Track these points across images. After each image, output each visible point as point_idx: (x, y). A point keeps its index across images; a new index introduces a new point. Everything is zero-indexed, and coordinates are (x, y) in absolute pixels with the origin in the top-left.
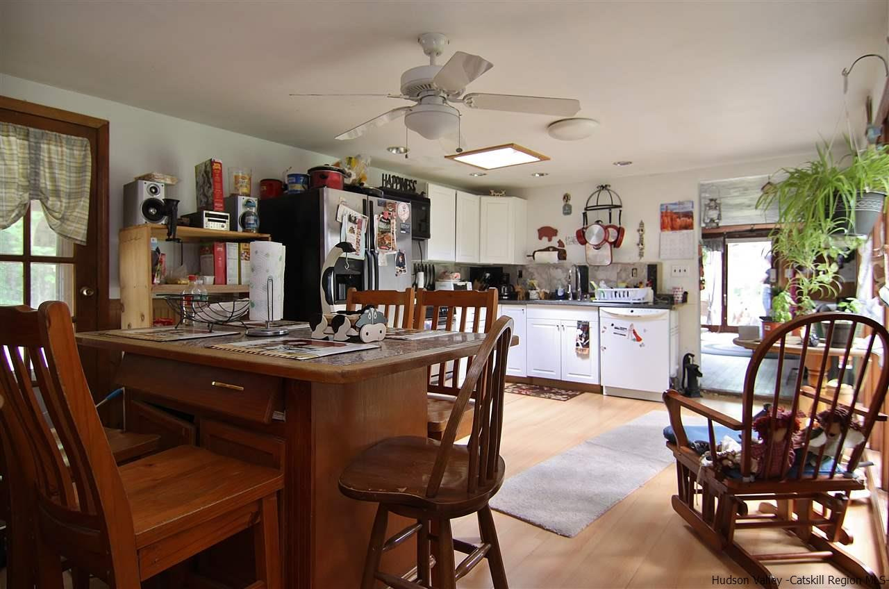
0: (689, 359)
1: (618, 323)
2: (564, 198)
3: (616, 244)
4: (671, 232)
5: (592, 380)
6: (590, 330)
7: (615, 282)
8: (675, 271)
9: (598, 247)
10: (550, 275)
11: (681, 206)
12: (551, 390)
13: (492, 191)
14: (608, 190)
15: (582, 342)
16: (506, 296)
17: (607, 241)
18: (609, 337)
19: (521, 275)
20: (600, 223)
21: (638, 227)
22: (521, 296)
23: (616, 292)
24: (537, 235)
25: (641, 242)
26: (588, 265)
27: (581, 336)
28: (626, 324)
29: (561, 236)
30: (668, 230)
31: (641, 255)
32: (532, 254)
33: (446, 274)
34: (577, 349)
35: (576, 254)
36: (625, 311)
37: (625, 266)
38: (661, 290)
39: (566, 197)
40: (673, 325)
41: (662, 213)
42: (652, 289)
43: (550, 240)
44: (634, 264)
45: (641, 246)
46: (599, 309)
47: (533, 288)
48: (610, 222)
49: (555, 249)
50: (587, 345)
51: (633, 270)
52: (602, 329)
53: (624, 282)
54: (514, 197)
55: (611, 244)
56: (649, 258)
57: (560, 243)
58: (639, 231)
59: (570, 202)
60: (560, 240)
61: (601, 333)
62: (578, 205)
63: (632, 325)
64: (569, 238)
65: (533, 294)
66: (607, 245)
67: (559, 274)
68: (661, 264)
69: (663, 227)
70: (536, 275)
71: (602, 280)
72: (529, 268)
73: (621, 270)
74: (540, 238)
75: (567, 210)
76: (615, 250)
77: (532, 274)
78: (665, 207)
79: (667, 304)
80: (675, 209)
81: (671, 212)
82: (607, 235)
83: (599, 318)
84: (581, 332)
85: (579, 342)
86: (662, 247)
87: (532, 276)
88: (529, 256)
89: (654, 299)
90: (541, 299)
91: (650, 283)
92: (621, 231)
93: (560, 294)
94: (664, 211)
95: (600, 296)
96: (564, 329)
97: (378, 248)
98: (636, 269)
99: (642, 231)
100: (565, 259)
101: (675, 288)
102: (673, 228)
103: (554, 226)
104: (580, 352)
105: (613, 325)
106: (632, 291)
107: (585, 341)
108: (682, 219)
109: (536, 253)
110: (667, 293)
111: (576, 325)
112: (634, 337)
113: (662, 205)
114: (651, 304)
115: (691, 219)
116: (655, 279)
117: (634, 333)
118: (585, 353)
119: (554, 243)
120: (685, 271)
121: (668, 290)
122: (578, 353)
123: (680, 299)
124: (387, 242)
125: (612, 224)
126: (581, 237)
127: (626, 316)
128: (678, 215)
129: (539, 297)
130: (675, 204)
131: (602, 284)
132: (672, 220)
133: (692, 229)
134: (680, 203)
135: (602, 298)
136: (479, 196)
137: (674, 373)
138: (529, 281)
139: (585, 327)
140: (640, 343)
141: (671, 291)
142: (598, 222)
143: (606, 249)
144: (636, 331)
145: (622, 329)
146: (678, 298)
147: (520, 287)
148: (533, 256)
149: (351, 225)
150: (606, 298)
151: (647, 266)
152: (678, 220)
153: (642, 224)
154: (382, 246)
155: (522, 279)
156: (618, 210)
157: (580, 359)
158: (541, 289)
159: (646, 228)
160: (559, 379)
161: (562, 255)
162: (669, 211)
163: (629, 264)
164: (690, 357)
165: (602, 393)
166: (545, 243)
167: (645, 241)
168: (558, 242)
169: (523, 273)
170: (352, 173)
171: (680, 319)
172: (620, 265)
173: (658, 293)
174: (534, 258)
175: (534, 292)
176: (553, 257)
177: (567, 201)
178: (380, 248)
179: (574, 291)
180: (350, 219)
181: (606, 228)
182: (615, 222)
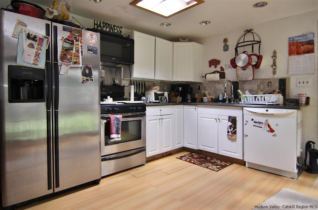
0: (311, 145)
1: (257, 119)
2: (224, 41)
3: (257, 66)
4: (296, 56)
5: (238, 156)
6: (237, 122)
7: (256, 91)
8: (300, 83)
9: (244, 68)
10: (216, 87)
11: (304, 37)
12: (212, 159)
13: (181, 39)
14: (252, 33)
15: (232, 130)
16: (190, 100)
17: (250, 64)
18: (250, 128)
19: (199, 89)
20: (246, 53)
21: (272, 55)
22: (198, 100)
23: (255, 97)
24: (208, 64)
25: (274, 64)
26: (238, 81)
27: (231, 126)
28: (263, 120)
29: (222, 64)
30: (294, 55)
31: (274, 73)
32: (205, 76)
33: (151, 87)
34: (228, 135)
35: (231, 74)
36: (263, 111)
37: (263, 80)
38: (289, 96)
39: (225, 41)
40: (299, 121)
41: (290, 43)
42: (282, 95)
43: (216, 67)
44: (269, 79)
45: (274, 67)
46: (243, 109)
47: (205, 96)
48: (253, 52)
49: (218, 72)
50: (235, 133)
51: (268, 83)
52: (245, 122)
53: (262, 91)
54: (194, 43)
55: (253, 66)
56: (280, 74)
57: (222, 69)
58: (272, 57)
59: (228, 43)
60: (221, 67)
61: (244, 125)
62: (232, 44)
63: (267, 121)
64: (227, 65)
65: (205, 99)
66: (250, 67)
67: (220, 87)
68: (289, 78)
69: (291, 53)
70: (208, 88)
71: (246, 90)
72: (204, 84)
73: (260, 83)
74: (210, 66)
75: (226, 48)
76: (256, 70)
77: (205, 88)
78: (292, 39)
79: (294, 105)
80: (299, 40)
81: (297, 42)
82: (250, 60)
83: (243, 114)
84: (230, 124)
85: (229, 130)
86: (290, 67)
87: (205, 89)
88: (203, 77)
89: (284, 102)
90: (209, 102)
91: (281, 91)
92: (260, 58)
93: (221, 99)
94: (291, 42)
95: (244, 100)
96: (220, 121)
97: (60, 61)
98: (271, 82)
99: (275, 57)
100: (224, 77)
101: (300, 95)
102: (298, 53)
103: (218, 58)
104: (230, 137)
105: (252, 120)
106: (267, 96)
107: (233, 130)
108: (305, 46)
109: (207, 75)
110: (293, 98)
111: (228, 119)
112: (268, 129)
113: (290, 38)
114: (282, 105)
115: (312, 46)
116: (285, 89)
117: (269, 126)
118: (234, 138)
119: (218, 69)
120: (307, 82)
121: (294, 96)
122: (228, 137)
123: (304, 102)
124: (69, 57)
125: (254, 53)
126: (233, 63)
127: (262, 114)
128: (303, 44)
129: (208, 101)
130: (300, 36)
131: (247, 92)
132: (297, 47)
133: (313, 52)
134: (303, 35)
135: (246, 101)
136: (173, 42)
137: (299, 155)
138: (203, 91)
139: (233, 120)
140: (273, 134)
141: (297, 96)
142: (244, 52)
143: (250, 69)
144: (270, 124)
145: (259, 123)
146: (302, 101)
147: (197, 95)
148: (205, 77)
149: (30, 41)
150: (248, 101)
151: (278, 80)
152: (302, 47)
153: (275, 52)
154: (63, 59)
155: (200, 91)
156: (258, 45)
157: (230, 141)
158: (210, 96)
159: (278, 55)
160: (217, 153)
161: (222, 75)
162: (295, 42)
163: (265, 79)
164: (311, 143)
165: (245, 165)
166: (213, 69)
167: (277, 64)
168: (220, 68)
169: (201, 87)
170: (54, 11)
171: (303, 116)
172: (259, 80)
173: (286, 98)
174: (206, 78)
175: (205, 98)
176: (217, 77)
177: (226, 43)
178: (62, 61)
179: (230, 97)
180: (29, 36)
181: (249, 56)
182: (256, 51)
